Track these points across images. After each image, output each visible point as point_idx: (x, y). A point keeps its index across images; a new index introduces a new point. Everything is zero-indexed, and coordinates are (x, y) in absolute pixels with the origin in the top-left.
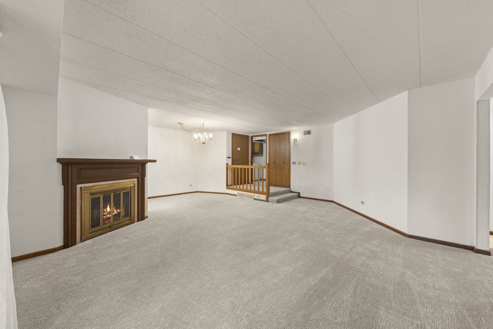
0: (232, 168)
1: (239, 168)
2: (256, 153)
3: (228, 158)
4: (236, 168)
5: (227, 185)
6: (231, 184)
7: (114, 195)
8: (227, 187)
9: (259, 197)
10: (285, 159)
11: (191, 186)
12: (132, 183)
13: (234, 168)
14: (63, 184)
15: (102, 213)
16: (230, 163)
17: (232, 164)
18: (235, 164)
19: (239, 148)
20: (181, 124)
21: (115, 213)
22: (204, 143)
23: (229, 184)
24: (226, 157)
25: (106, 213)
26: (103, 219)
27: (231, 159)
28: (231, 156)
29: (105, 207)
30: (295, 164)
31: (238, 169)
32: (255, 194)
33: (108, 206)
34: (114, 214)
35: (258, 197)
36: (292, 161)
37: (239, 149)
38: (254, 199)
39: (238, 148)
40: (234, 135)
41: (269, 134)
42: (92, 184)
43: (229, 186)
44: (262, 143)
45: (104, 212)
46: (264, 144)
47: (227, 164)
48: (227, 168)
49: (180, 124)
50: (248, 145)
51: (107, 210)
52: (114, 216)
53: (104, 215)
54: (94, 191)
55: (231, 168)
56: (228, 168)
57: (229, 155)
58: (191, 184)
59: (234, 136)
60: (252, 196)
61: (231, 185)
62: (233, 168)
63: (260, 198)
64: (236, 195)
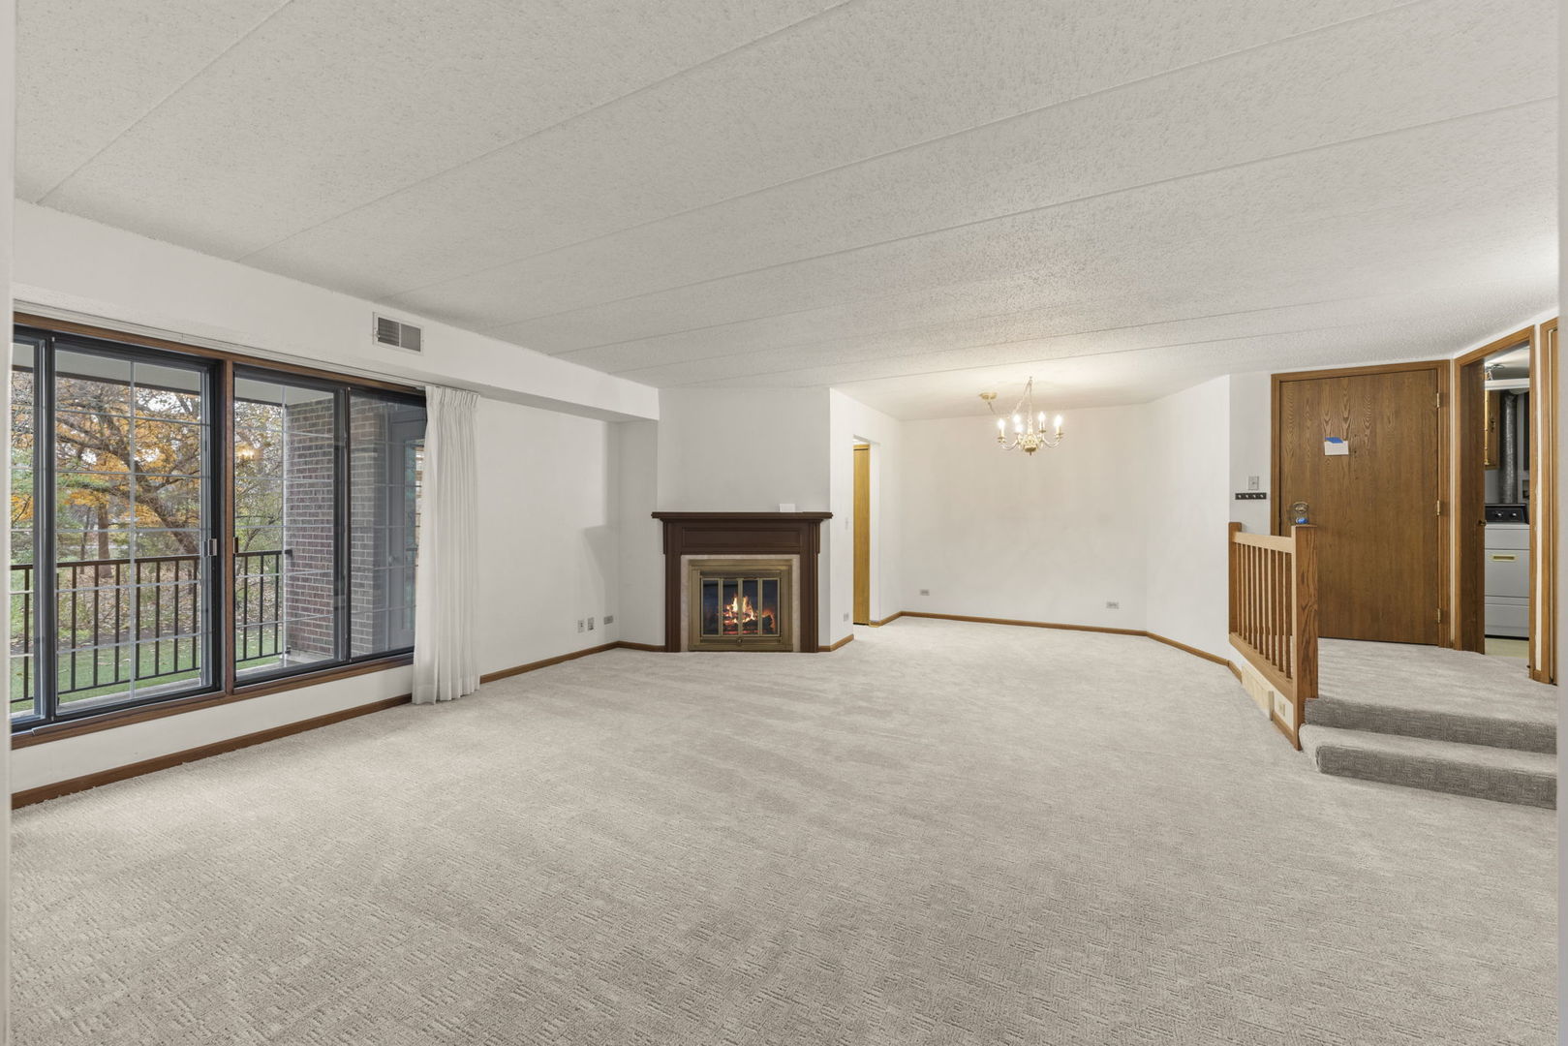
3: (1238, 498)
7: (744, 582)
9: (1283, 709)
11: (1112, 605)
12: (782, 563)
14: (666, 551)
15: (720, 614)
21: (752, 617)
22: (1031, 450)
25: (731, 615)
26: (724, 625)
27: (1263, 502)
28: (1265, 487)
29: (728, 600)
33: (736, 599)
34: (748, 619)
35: (1281, 706)
39: (1327, 444)
40: (1290, 381)
41: (1543, 327)
42: (705, 557)
45: (726, 611)
49: (984, 398)
51: (732, 608)
52: (745, 624)
53: (725, 618)
54: (706, 569)
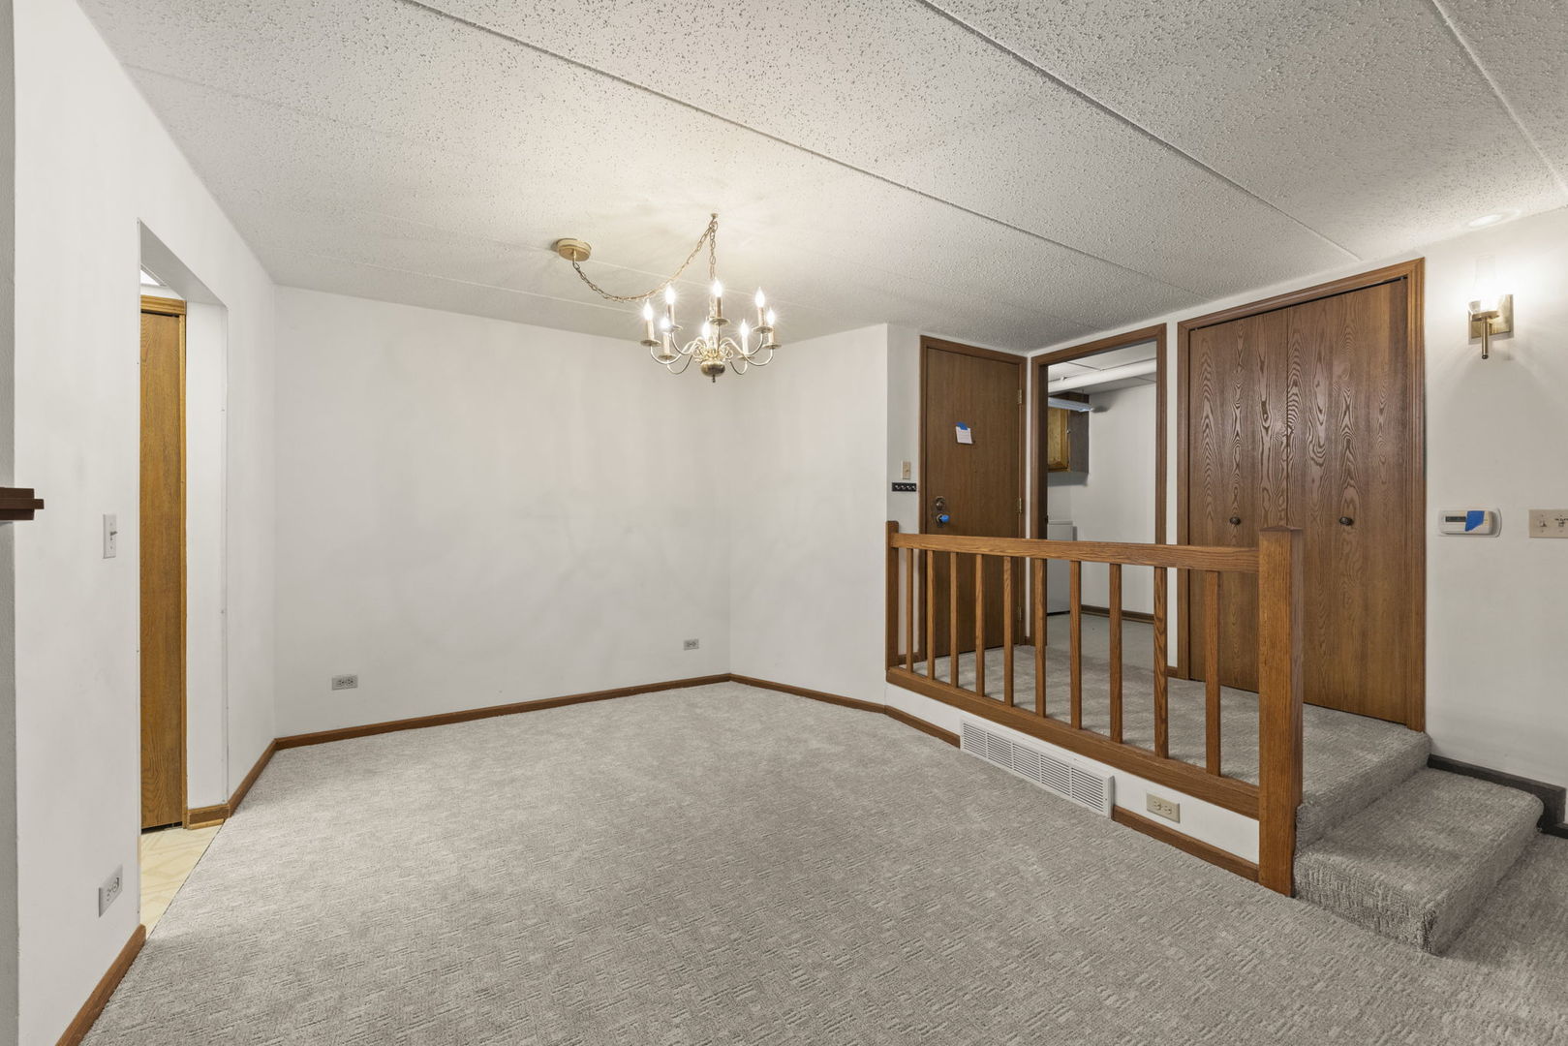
0: (924, 554)
1: (972, 557)
2: (1060, 468)
3: (897, 487)
4: (953, 559)
5: (893, 659)
6: (916, 649)
8: (894, 670)
9: (1176, 812)
10: (1351, 493)
11: (691, 645)
13: (942, 557)
16: (911, 525)
17: (925, 528)
18: (942, 528)
19: (964, 428)
20: (564, 249)
22: (715, 371)
23: (903, 650)
24: (884, 487)
27: (914, 499)
28: (915, 478)
30: (1494, 530)
31: (966, 560)
32: (1121, 776)
35: (1157, 805)
36: (1440, 501)
37: (964, 436)
38: (1118, 815)
39: (958, 429)
40: (930, 346)
41: (1180, 325)
43: (902, 661)
44: (1081, 408)
46: (1091, 415)
47: (893, 527)
48: (893, 553)
50: (1018, 410)
55: (916, 552)
56: (896, 550)
57: (907, 471)
58: (691, 638)
59: (932, 352)
60: (1095, 782)
61: (922, 656)
62: (930, 555)
63: (1186, 828)
64: (953, 740)
